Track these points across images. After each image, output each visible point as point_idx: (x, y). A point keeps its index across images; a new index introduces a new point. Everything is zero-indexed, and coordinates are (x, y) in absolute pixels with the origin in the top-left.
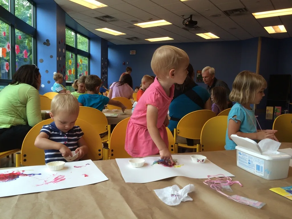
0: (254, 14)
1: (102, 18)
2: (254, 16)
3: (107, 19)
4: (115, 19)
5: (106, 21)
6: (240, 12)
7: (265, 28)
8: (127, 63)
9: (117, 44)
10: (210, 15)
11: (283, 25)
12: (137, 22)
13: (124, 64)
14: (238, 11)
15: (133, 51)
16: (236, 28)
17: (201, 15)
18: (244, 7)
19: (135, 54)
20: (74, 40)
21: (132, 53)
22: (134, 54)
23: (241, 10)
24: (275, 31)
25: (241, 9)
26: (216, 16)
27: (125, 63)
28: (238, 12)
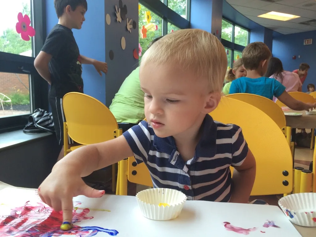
8: (299, 57)
9: (285, 34)
13: (295, 58)
15: (308, 41)
19: (311, 43)
20: (231, 37)
21: (306, 43)
22: (309, 44)
27: (295, 56)
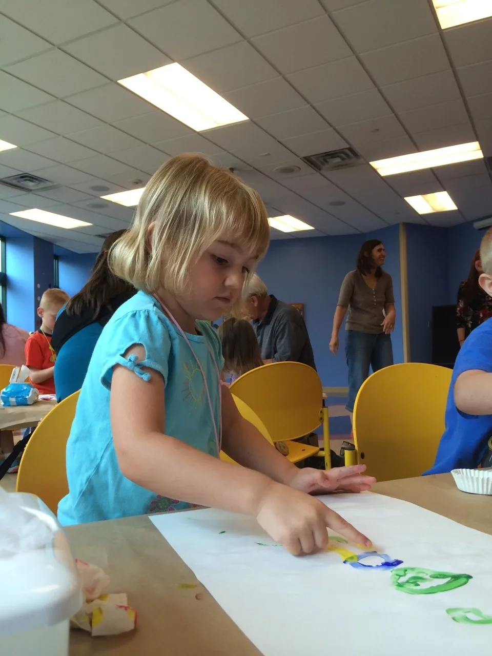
0: (374, 164)
1: (14, 182)
2: (375, 171)
3: (30, 184)
4: (48, 184)
5: (28, 190)
6: (343, 159)
7: (408, 199)
9: (79, 252)
10: (275, 169)
11: (445, 190)
12: (107, 191)
14: (338, 157)
16: (343, 203)
17: (254, 168)
18: (348, 146)
23: (343, 155)
24: (433, 209)
25: (342, 151)
26: (289, 170)
28: (337, 160)
